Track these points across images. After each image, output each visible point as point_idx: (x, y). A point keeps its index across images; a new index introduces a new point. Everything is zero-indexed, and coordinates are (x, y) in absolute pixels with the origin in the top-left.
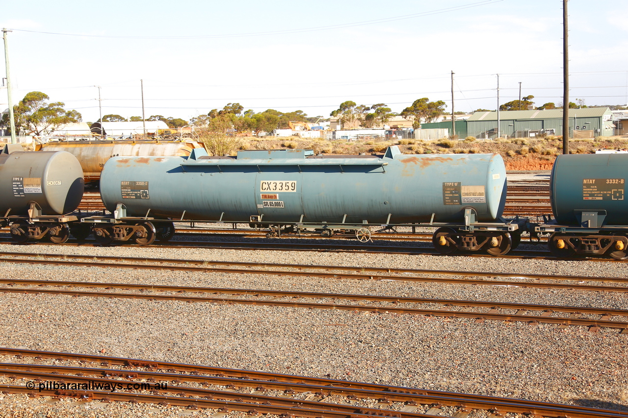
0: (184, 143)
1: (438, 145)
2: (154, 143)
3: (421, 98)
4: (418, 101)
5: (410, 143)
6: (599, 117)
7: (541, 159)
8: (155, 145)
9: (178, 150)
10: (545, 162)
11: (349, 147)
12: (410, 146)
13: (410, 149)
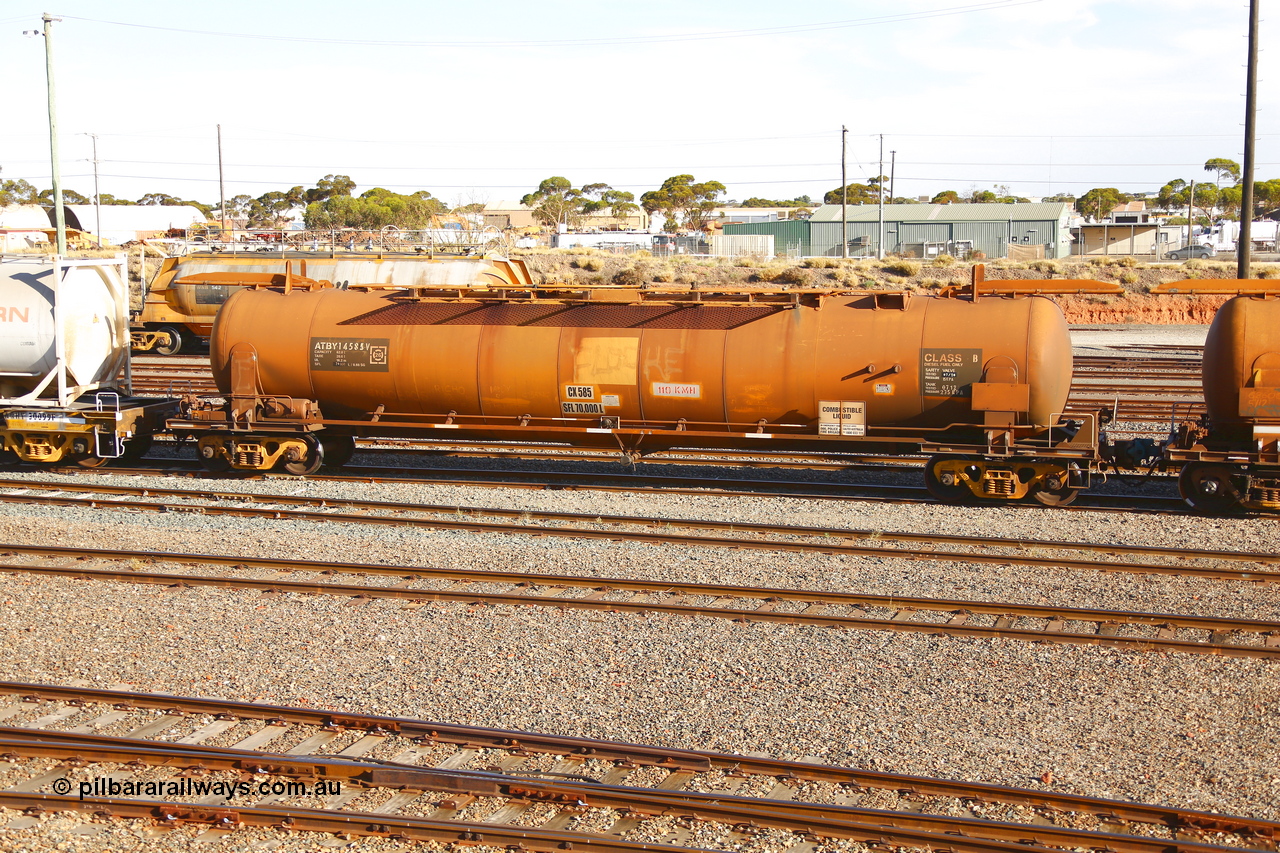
0: (488, 262)
1: (885, 270)
2: (425, 260)
3: (679, 174)
4: (674, 180)
5: (829, 266)
6: (1054, 221)
7: (1091, 301)
8: (426, 265)
9: (479, 275)
10: (1099, 307)
11: (707, 272)
12: (830, 271)
13: (832, 277)
